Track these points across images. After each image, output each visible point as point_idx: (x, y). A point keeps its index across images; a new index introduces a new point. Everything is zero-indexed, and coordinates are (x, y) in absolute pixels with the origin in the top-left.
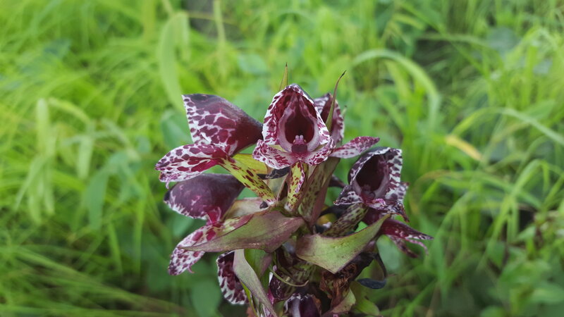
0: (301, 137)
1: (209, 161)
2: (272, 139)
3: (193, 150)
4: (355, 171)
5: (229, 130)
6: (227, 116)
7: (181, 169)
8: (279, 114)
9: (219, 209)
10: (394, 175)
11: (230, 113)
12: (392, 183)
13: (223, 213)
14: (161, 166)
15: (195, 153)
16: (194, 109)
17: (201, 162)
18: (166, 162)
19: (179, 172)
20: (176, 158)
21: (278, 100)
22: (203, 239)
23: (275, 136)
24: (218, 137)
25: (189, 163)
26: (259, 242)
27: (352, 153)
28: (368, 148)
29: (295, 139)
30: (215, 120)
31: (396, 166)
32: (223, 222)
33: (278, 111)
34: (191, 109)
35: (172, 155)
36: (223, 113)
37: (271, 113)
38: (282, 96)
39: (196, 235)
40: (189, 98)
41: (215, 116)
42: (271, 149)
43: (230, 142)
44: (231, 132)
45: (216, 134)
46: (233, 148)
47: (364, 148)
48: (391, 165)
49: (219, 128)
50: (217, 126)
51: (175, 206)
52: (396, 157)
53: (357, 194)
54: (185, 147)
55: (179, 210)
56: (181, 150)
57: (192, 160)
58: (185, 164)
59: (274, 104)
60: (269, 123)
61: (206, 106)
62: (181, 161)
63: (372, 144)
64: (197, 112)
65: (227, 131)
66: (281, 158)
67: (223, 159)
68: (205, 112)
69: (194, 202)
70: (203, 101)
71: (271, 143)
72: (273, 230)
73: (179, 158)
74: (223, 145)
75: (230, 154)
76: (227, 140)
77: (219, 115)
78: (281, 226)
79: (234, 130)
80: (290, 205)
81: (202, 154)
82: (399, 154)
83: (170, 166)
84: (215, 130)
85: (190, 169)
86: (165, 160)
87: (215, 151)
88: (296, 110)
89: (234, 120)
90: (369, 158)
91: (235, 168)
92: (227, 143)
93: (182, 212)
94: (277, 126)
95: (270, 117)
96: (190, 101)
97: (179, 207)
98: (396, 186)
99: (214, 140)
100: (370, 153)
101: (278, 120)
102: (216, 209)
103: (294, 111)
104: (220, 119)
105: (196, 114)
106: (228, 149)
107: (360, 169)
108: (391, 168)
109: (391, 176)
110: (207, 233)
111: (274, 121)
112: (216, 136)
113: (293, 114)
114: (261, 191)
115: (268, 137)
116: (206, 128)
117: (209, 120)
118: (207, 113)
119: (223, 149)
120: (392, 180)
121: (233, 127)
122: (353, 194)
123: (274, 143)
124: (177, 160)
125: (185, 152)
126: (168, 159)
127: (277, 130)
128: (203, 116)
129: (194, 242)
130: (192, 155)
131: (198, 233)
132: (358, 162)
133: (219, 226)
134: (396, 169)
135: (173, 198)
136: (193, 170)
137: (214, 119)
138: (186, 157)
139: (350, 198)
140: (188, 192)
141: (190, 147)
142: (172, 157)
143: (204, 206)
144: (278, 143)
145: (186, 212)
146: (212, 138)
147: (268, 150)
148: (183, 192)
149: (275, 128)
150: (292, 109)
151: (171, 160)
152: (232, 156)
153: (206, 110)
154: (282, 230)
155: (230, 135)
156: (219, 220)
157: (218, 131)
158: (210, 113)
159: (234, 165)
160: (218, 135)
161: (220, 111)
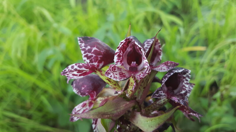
0: (135, 62)
1: (88, 71)
2: (119, 63)
3: (79, 67)
4: (164, 80)
5: (99, 56)
6: (99, 49)
7: (74, 75)
10: (185, 83)
11: (101, 47)
12: (184, 87)
13: (97, 94)
14: (63, 74)
15: (80, 68)
16: (83, 44)
17: (84, 72)
19: (73, 76)
20: (71, 70)
21: (122, 44)
22: (87, 106)
23: (121, 62)
24: (93, 60)
25: (77, 72)
26: (109, 115)
27: (164, 69)
29: (131, 63)
30: (93, 51)
31: (187, 78)
32: (97, 98)
33: (123, 49)
34: (81, 45)
36: (97, 48)
37: (119, 50)
38: (124, 42)
39: (83, 104)
40: (81, 39)
41: (92, 49)
42: (118, 68)
43: (100, 62)
44: (100, 58)
45: (92, 58)
46: (101, 65)
48: (184, 78)
49: (94, 55)
50: (93, 54)
52: (188, 74)
53: (164, 92)
54: (76, 65)
55: (76, 91)
56: (73, 66)
57: (79, 71)
58: (75, 73)
59: (121, 46)
60: (118, 55)
61: (89, 43)
62: (73, 71)
64: (84, 46)
65: (98, 57)
66: (123, 74)
67: (96, 70)
68: (88, 46)
69: (83, 88)
70: (88, 41)
71: (119, 65)
72: (117, 109)
73: (73, 70)
74: (96, 64)
75: (99, 68)
76: (98, 61)
77: (95, 49)
78: (121, 106)
79: (101, 56)
80: (129, 94)
81: (83, 69)
82: (189, 72)
83: (68, 73)
84: (92, 56)
85: (78, 75)
86: (65, 70)
87: (91, 67)
88: (133, 49)
89: (102, 51)
90: (172, 74)
91: (101, 75)
92: (98, 63)
93: (77, 93)
95: (118, 52)
97: (76, 90)
98: (185, 89)
100: (173, 71)
101: (123, 53)
102: (94, 92)
103: (132, 49)
104: (95, 50)
105: (83, 48)
106: (98, 66)
107: (167, 79)
108: (184, 79)
110: (89, 103)
111: (121, 54)
112: (92, 59)
113: (131, 51)
114: (115, 86)
115: (117, 62)
116: (87, 55)
117: (89, 51)
118: (89, 47)
119: (96, 66)
120: (184, 86)
121: (101, 55)
122: (161, 93)
123: (120, 65)
125: (76, 67)
126: (67, 70)
127: (123, 58)
128: (87, 49)
129: (82, 107)
130: (78, 69)
131: (84, 104)
132: (167, 75)
133: (95, 100)
134: (187, 80)
135: (74, 85)
136: (80, 75)
137: (92, 51)
138: (76, 70)
139: (160, 95)
140: (81, 83)
141: (78, 65)
142: (69, 69)
143: (88, 91)
144: (123, 65)
145: (79, 93)
146: (90, 60)
147: (117, 69)
148: (79, 83)
149: (121, 57)
150: (131, 48)
151: (69, 71)
152: (101, 69)
154: (122, 109)
155: (99, 59)
156: (95, 97)
157: (94, 57)
158: (91, 47)
159: (101, 74)
160: (93, 59)
161: (96, 46)
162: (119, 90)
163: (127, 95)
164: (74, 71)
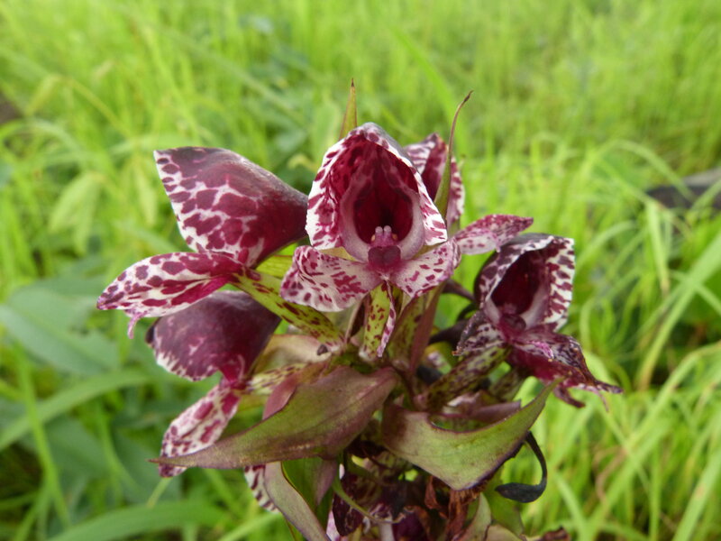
0: (388, 229)
1: (206, 282)
2: (327, 238)
3: (170, 267)
4: (488, 282)
5: (245, 219)
6: (240, 191)
7: (150, 303)
8: (339, 185)
9: (241, 358)
10: (559, 287)
11: (248, 184)
12: (557, 301)
13: (249, 361)
14: (107, 303)
15: (173, 273)
16: (177, 178)
17: (189, 287)
18: (116, 292)
19: (146, 308)
20: (136, 285)
21: (334, 159)
22: (216, 412)
23: (334, 232)
24: (222, 234)
25: (164, 292)
26: (310, 441)
27: (481, 246)
28: (511, 236)
29: (374, 233)
30: (217, 200)
31: (564, 269)
32: (250, 378)
33: (338, 181)
34: (171, 179)
35: (128, 278)
36: (232, 185)
37: (322, 186)
38: (342, 149)
39: (200, 409)
40: (168, 157)
41: (216, 192)
42: (326, 258)
43: (248, 241)
44: (249, 224)
45: (218, 227)
46: (255, 252)
47: (503, 237)
48: (555, 267)
49: (224, 217)
50: (219, 213)
51: (161, 355)
52: (563, 252)
53: (494, 328)
54: (155, 261)
55: (169, 364)
56: (145, 268)
57: (170, 287)
58: (156, 294)
59: (328, 169)
60: (320, 207)
61: (200, 170)
62: (145, 289)
63: (518, 230)
64: (183, 184)
65: (239, 222)
66: (347, 279)
67: (236, 275)
68: (198, 184)
69: (193, 349)
70: (196, 161)
71: (327, 245)
72: (338, 414)
73: (143, 283)
74: (234, 250)
75: (249, 264)
76: (241, 238)
77: (224, 190)
78: (352, 401)
79: (253, 218)
80: (369, 351)
81: (187, 274)
82: (569, 247)
83: (125, 299)
84: (216, 220)
85: (169, 302)
86: (115, 288)
87: (215, 264)
88: (374, 177)
89: (254, 199)
90: (515, 258)
91: (260, 291)
92: (242, 245)
93: (174, 369)
94: (337, 210)
95: (321, 196)
96: (171, 162)
97: (167, 359)
98: (563, 307)
99: (215, 242)
100: (516, 247)
101: (338, 196)
102: (236, 359)
103: (370, 177)
104: (227, 197)
105: (179, 189)
106: (244, 256)
107: (498, 279)
108: (554, 273)
109: (554, 288)
110: (222, 401)
111: (330, 201)
112: (217, 233)
113: (368, 184)
114: (314, 328)
115: (320, 235)
116: (197, 216)
117: (205, 200)
118: (201, 187)
119: (235, 259)
120: (556, 295)
121: (252, 213)
122: (487, 329)
123: (332, 245)
124: (138, 289)
125: (154, 271)
126: (121, 287)
127: (338, 218)
128: (194, 193)
129: (197, 421)
130: (167, 276)
131: (204, 406)
132: (494, 264)
133: (243, 386)
134: (564, 276)
135: (158, 340)
136: (176, 302)
137: (213, 199)
138: (156, 282)
139: (482, 338)
140: (183, 330)
141: (163, 261)
142: (128, 283)
143: (212, 356)
144: (341, 243)
145: (181, 368)
146: (210, 238)
147: (319, 262)
148: (174, 329)
149: (333, 216)
150: (368, 174)
151: (127, 289)
152: (254, 267)
153: (200, 180)
154: (355, 411)
155: (246, 229)
156: (241, 376)
157: (223, 223)
158: (208, 186)
159: (260, 285)
160: (222, 229)
161: (227, 181)
162: (331, 340)
163: (362, 354)
164: (150, 289)
